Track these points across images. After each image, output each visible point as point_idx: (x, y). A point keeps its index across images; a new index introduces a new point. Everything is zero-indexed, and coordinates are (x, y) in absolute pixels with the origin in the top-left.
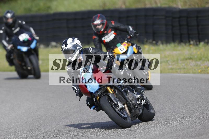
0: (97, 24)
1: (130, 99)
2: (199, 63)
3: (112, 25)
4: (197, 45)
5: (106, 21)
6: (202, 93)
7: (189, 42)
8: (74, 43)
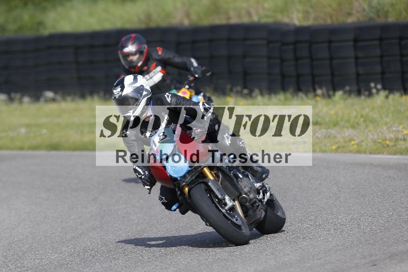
0: (128, 52)
1: (246, 190)
2: (333, 131)
3: (159, 56)
4: (329, 97)
5: (146, 46)
6: (340, 191)
7: (315, 90)
8: (138, 85)
